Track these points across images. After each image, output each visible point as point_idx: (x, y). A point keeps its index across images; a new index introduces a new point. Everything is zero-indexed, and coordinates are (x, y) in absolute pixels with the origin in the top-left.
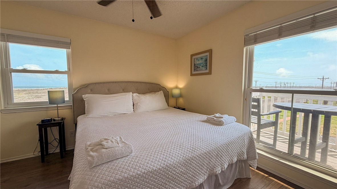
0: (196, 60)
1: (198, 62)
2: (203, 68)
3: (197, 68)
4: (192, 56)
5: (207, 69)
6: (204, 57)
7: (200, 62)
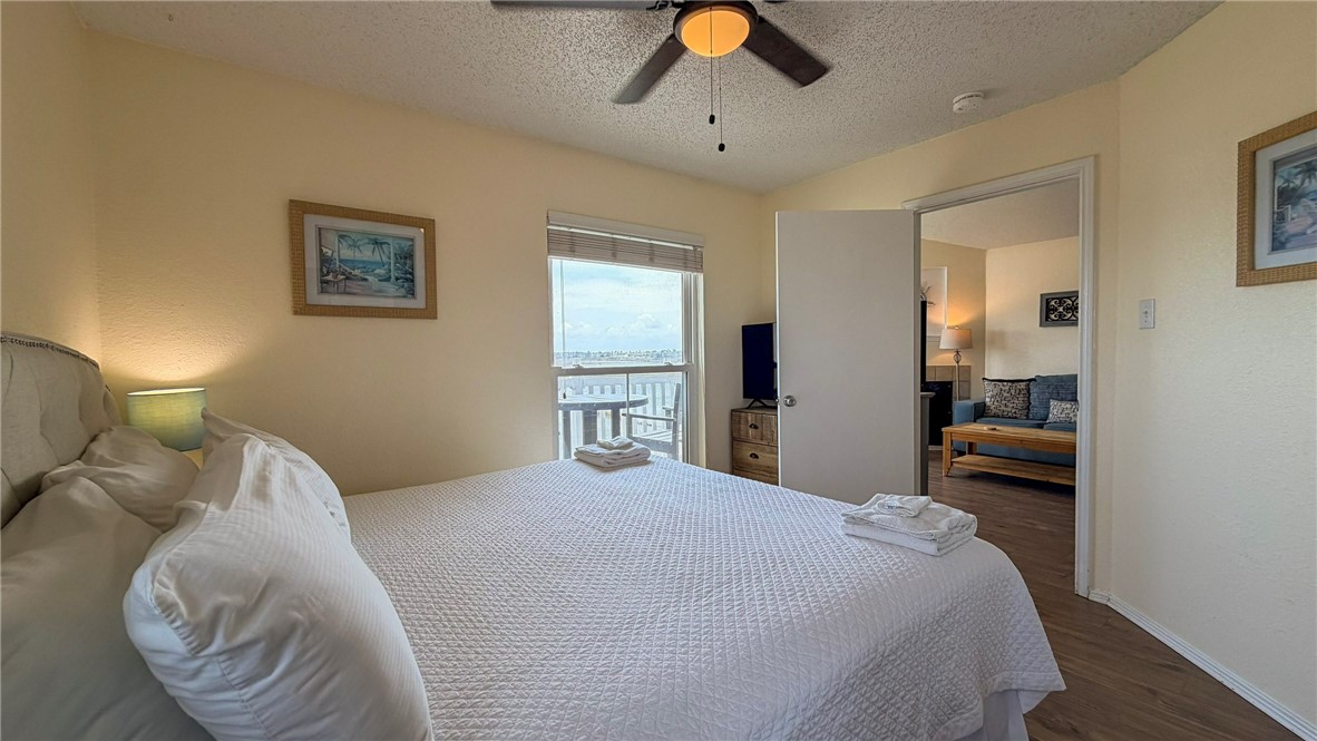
0: (332, 238)
1: (347, 253)
2: (390, 288)
3: (347, 278)
4: (299, 210)
5: (412, 293)
6: (390, 241)
7: (367, 253)
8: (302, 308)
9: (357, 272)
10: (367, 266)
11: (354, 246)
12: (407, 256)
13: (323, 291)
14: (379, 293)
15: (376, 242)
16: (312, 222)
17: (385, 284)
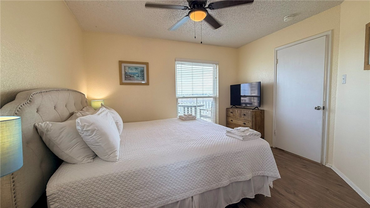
0: (127, 68)
1: (130, 71)
2: (139, 78)
3: (130, 77)
4: (121, 62)
5: (143, 79)
6: (139, 68)
7: (134, 71)
8: (122, 83)
9: (132, 75)
10: (134, 74)
11: (132, 70)
12: (142, 71)
13: (125, 80)
14: (137, 80)
15: (136, 68)
16: (123, 65)
17: (138, 78)
